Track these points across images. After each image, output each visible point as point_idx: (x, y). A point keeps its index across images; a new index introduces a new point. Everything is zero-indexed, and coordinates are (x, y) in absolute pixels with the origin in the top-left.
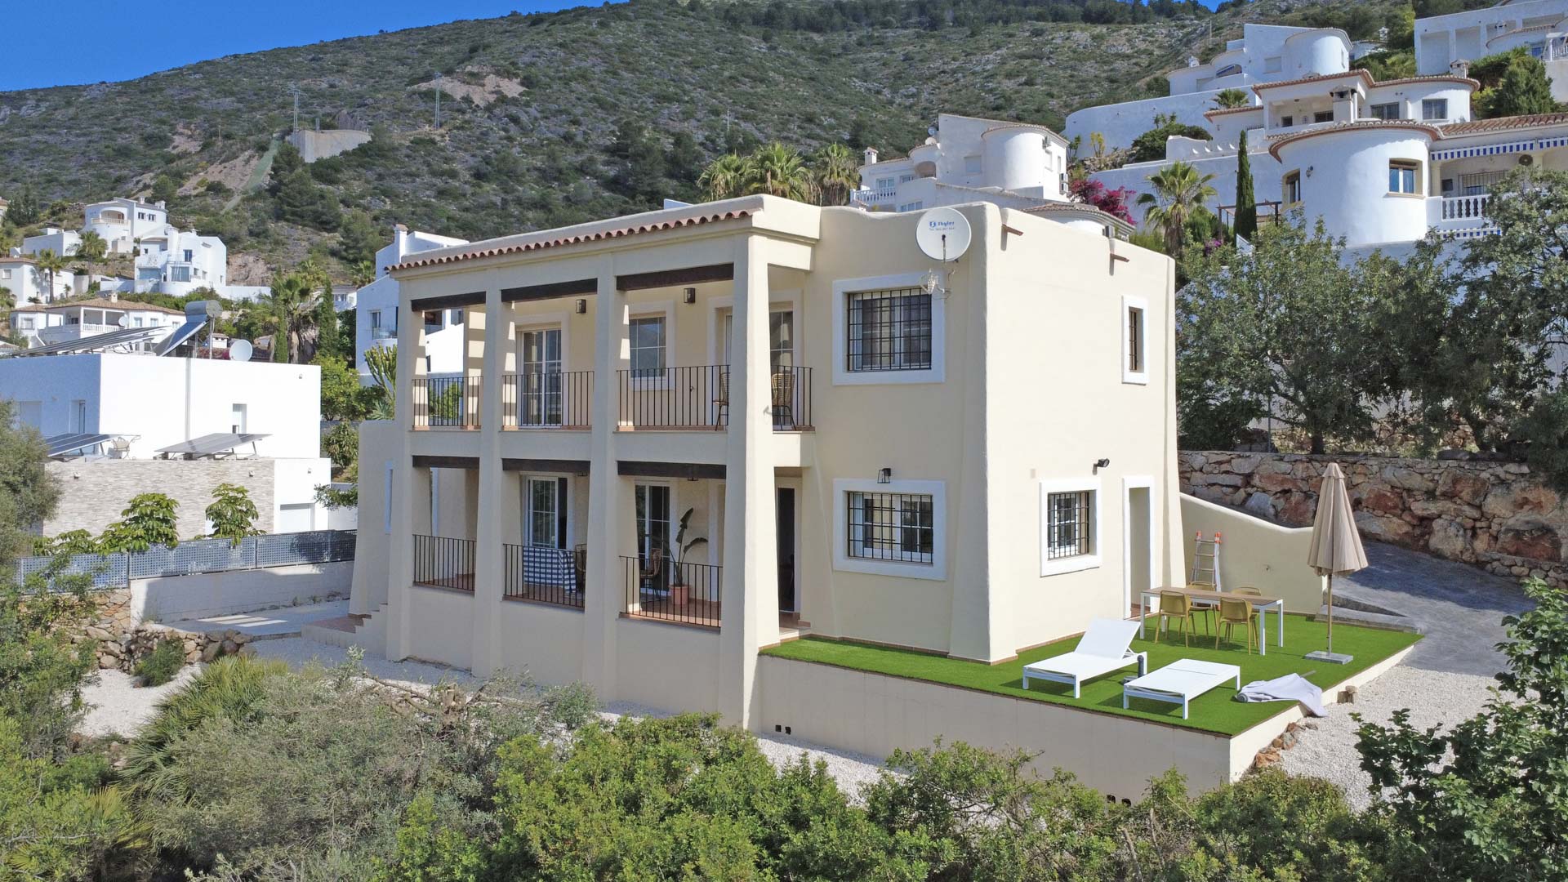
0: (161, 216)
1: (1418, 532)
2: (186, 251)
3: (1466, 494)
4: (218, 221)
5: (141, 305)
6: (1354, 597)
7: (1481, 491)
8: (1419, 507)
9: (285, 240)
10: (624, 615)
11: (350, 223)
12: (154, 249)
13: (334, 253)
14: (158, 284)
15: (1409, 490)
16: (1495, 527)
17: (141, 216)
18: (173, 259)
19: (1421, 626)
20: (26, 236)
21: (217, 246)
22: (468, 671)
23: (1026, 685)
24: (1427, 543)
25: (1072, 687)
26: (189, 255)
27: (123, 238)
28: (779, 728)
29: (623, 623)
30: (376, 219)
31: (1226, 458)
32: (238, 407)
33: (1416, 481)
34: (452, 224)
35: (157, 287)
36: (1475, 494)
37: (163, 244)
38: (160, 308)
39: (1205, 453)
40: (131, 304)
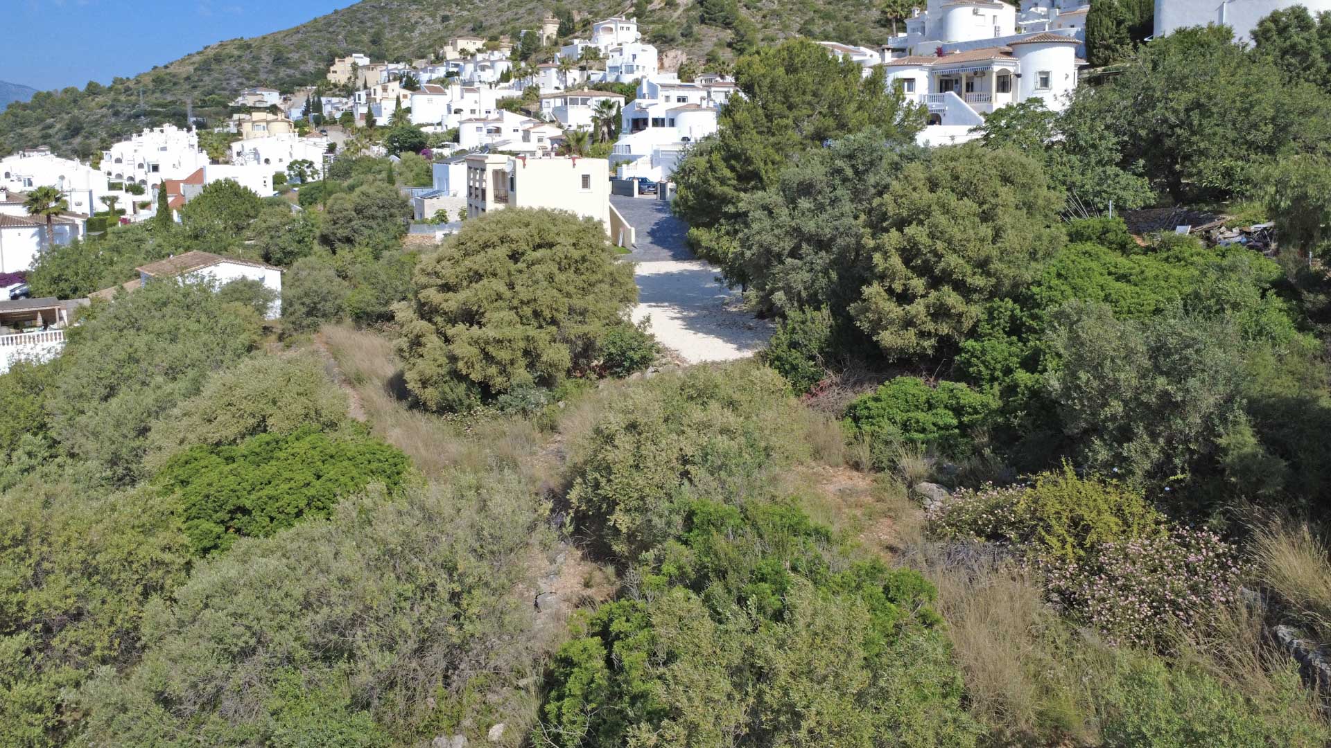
0: (634, 27)
2: (634, 55)
4: (662, 30)
9: (702, 38)
12: (616, 55)
13: (730, 45)
14: (617, 76)
17: (622, 29)
18: (625, 60)
20: (565, 45)
21: (652, 51)
30: (764, 17)
37: (621, 52)
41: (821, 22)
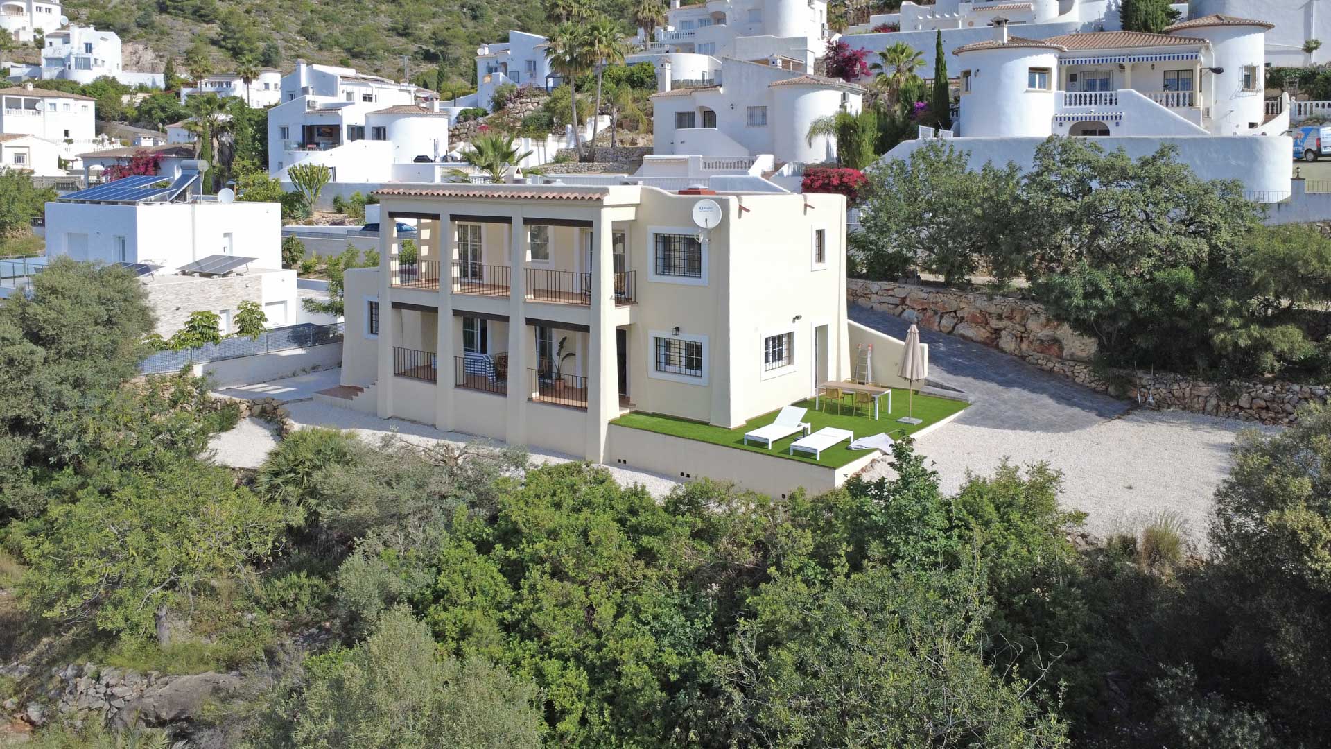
0: (56, 9)
1: (994, 336)
2: (87, 44)
3: (1018, 318)
4: (107, 13)
5: (54, 92)
6: (941, 382)
7: (1025, 318)
8: (994, 323)
9: (169, 31)
10: (530, 399)
11: (227, 18)
12: (58, 42)
13: (213, 42)
14: (63, 72)
15: (990, 314)
16: (1031, 338)
17: (39, 9)
18: (75, 51)
19: (971, 398)
21: (113, 39)
22: (434, 426)
23: (746, 443)
24: (997, 344)
25: (767, 444)
26: (89, 48)
27: (24, 28)
28: (619, 461)
29: (530, 404)
30: (248, 12)
31: (891, 287)
32: (226, 235)
33: (993, 309)
34: (316, 16)
35: (62, 74)
36: (1023, 318)
37: (66, 39)
38: (72, 95)
39: (880, 283)
40: (45, 92)
41: (323, 24)
